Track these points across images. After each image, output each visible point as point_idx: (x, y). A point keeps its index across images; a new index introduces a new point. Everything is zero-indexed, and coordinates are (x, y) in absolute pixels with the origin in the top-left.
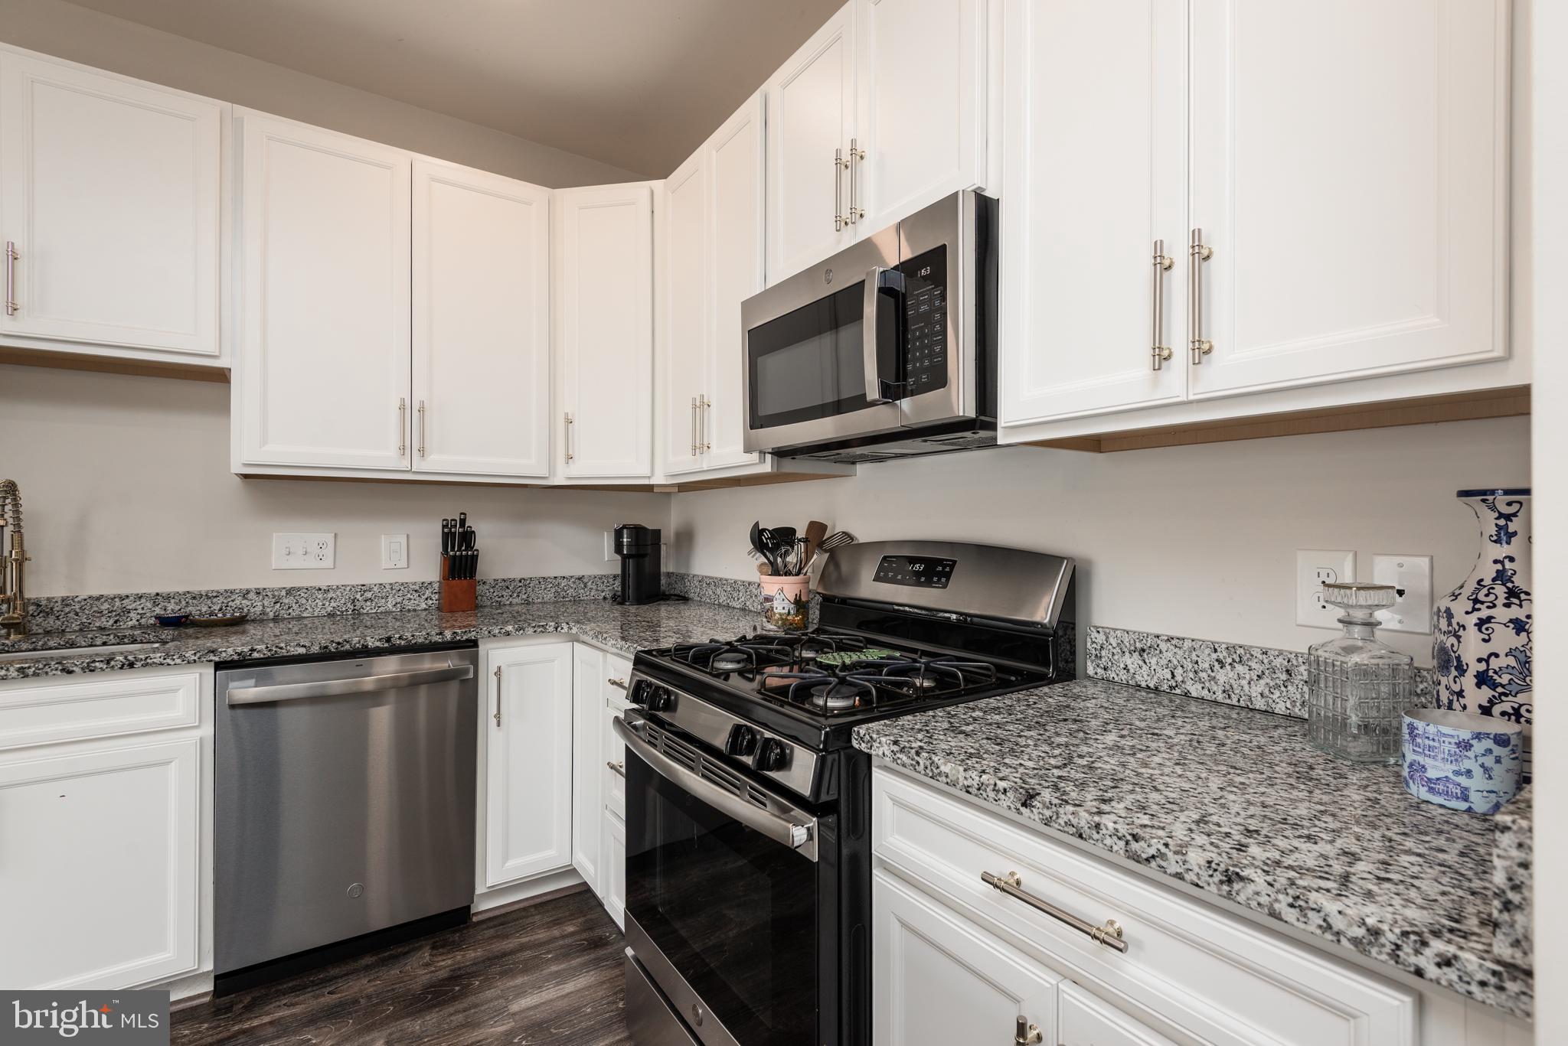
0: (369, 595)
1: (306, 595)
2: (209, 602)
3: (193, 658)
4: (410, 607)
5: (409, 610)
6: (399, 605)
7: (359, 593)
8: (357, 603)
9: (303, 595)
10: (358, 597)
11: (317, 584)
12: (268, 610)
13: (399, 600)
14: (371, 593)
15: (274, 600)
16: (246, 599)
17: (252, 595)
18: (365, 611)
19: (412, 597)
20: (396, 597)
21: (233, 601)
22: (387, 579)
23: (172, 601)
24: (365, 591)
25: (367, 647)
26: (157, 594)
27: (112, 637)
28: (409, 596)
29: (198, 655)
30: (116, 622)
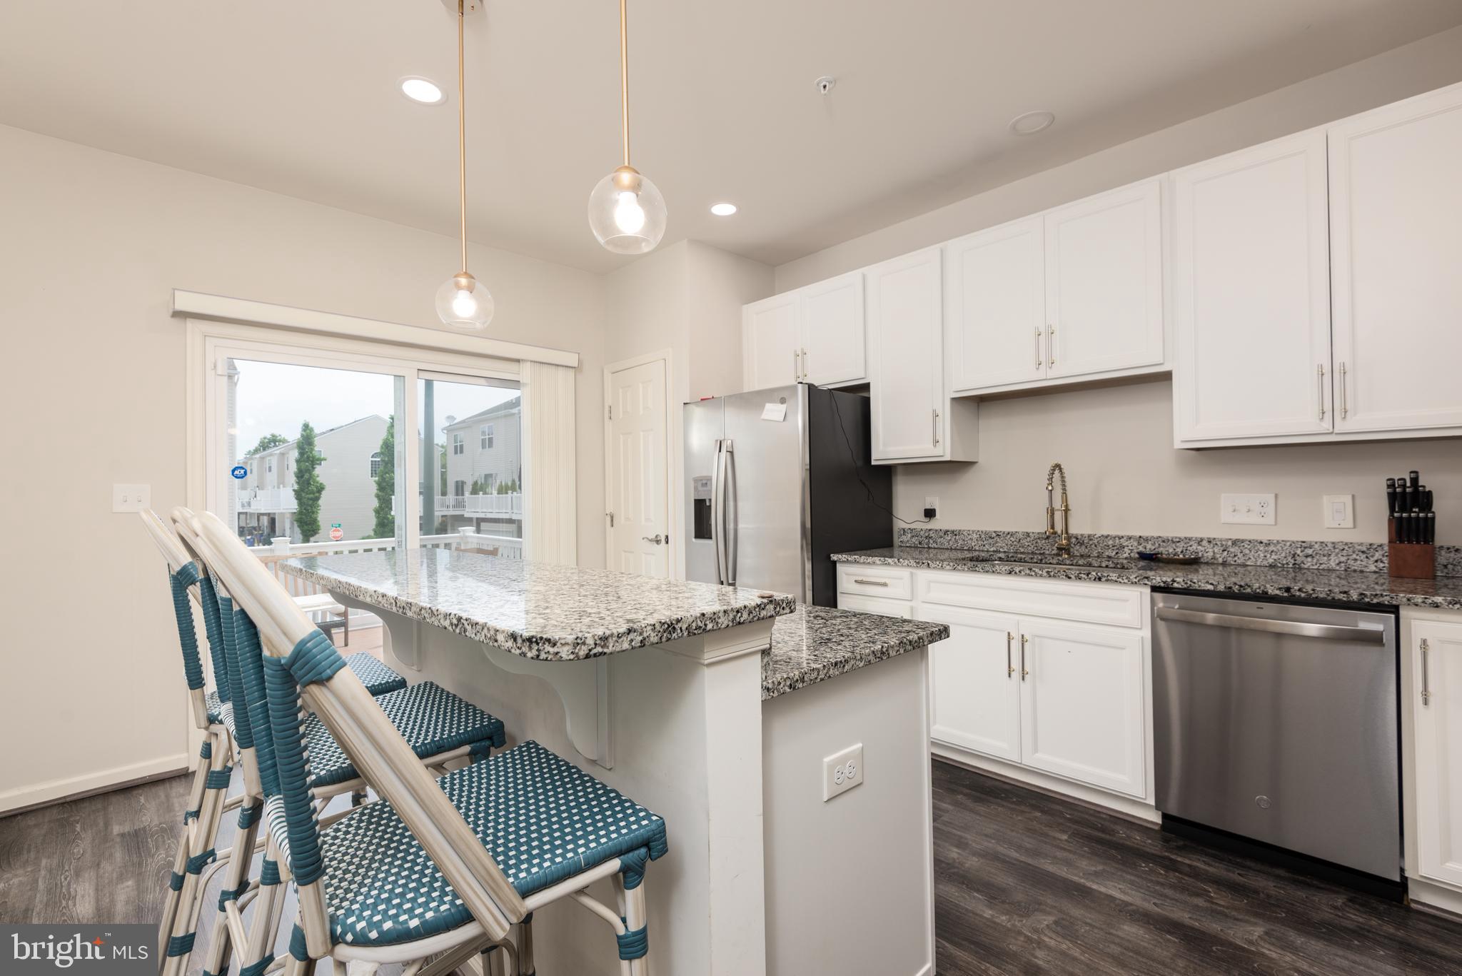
0: (1310, 551)
1: (1249, 547)
2: (1174, 545)
3: (1135, 580)
4: (1356, 568)
5: (1355, 571)
6: (1343, 564)
7: (1300, 549)
8: (1297, 558)
9: (1246, 546)
10: (1299, 552)
11: (1259, 538)
12: (1218, 556)
13: (1343, 559)
14: (1312, 550)
15: (1222, 548)
16: (1200, 545)
17: (1204, 543)
18: (1306, 566)
19: (1358, 557)
20: (1339, 555)
21: (1191, 546)
22: (1329, 538)
23: (1150, 542)
24: (1305, 548)
25: (1267, 593)
26: (1140, 537)
27: (1111, 562)
28: (1354, 556)
29: (1138, 578)
30: (1117, 553)
